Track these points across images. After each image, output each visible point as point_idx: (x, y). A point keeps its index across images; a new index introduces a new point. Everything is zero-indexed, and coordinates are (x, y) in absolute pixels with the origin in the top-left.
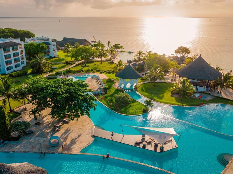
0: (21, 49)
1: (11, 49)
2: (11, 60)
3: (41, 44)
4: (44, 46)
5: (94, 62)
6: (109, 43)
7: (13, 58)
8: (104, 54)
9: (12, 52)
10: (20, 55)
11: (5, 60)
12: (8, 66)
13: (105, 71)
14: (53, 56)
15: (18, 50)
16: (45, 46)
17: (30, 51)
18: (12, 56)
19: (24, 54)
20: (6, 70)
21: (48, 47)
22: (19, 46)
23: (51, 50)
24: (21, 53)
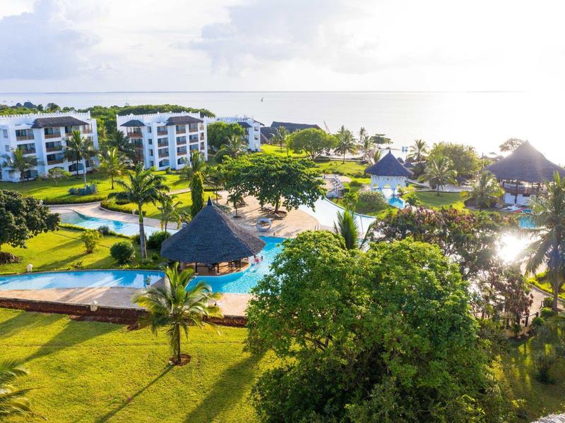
0: (202, 130)
1: (187, 127)
2: (186, 147)
3: (235, 125)
4: (239, 129)
5: (329, 161)
6: (362, 131)
7: (188, 144)
8: (350, 145)
9: (187, 134)
10: (200, 141)
11: (176, 146)
12: (180, 157)
13: (349, 174)
14: (253, 149)
15: (197, 131)
16: (241, 129)
17: (215, 137)
18: (188, 140)
19: (205, 141)
20: (177, 163)
21: (247, 133)
22: (199, 125)
23: (251, 138)
24: (202, 139)
